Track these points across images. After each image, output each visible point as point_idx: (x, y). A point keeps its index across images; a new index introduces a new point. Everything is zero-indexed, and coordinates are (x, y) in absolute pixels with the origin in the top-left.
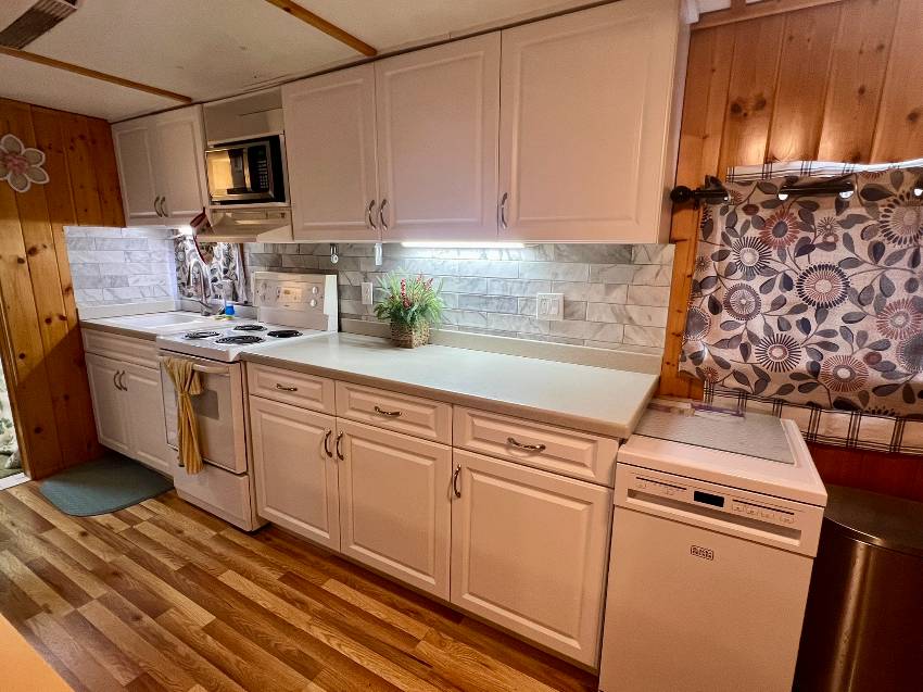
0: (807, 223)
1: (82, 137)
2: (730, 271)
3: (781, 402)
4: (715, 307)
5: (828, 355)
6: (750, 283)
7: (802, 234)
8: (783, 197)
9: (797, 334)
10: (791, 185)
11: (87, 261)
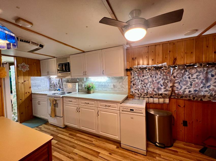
0: (143, 73)
1: (35, 63)
2: (135, 80)
3: (144, 97)
4: (134, 85)
5: (148, 90)
6: (137, 81)
7: (143, 74)
8: (139, 70)
9: (144, 88)
10: (140, 68)
11: (34, 82)
